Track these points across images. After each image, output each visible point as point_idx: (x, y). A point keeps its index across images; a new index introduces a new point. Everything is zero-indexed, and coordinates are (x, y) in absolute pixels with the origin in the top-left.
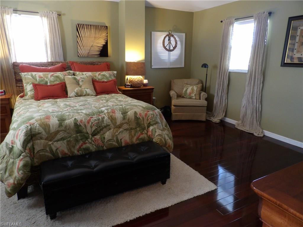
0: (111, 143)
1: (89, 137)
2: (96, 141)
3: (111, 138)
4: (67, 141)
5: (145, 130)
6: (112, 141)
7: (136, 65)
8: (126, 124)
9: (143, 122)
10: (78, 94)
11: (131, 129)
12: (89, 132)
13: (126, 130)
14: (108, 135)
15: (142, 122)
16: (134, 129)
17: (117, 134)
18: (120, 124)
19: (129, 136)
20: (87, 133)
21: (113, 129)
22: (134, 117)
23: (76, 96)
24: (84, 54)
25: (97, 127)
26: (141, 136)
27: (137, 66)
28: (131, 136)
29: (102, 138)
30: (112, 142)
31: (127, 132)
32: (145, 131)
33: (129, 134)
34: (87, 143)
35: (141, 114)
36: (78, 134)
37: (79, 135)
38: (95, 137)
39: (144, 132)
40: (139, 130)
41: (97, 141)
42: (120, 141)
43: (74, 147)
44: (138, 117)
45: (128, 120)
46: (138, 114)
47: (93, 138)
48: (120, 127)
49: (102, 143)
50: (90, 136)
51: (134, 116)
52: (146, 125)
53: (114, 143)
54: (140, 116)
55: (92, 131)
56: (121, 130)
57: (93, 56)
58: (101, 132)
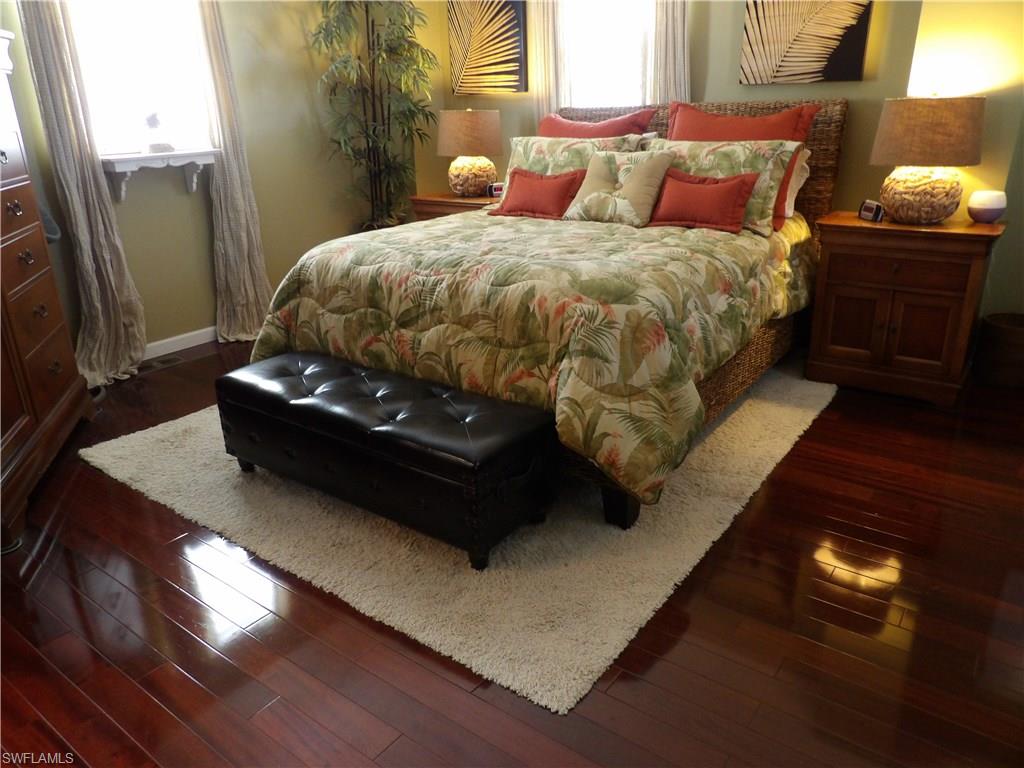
0: (431, 366)
1: (390, 325)
2: (399, 343)
3: (433, 349)
4: (346, 320)
5: (545, 366)
6: (435, 361)
7: (906, 114)
8: (486, 321)
9: (546, 333)
10: (588, 211)
11: (500, 343)
12: (393, 313)
13: (484, 340)
14: (430, 337)
15: (541, 332)
16: (508, 346)
17: (451, 342)
18: (470, 315)
19: (486, 364)
20: (389, 314)
21: (446, 325)
22: (519, 306)
23: (582, 219)
24: (763, 74)
25: (411, 305)
26: (525, 382)
27: (909, 118)
28: (491, 367)
29: (417, 341)
30: (434, 364)
31: (482, 348)
32: (544, 368)
33: (486, 358)
34: (381, 340)
35: (546, 300)
36: (371, 310)
37: (372, 313)
38: (403, 331)
39: (536, 371)
40: (522, 358)
41: (402, 343)
42: (455, 368)
43: (355, 339)
44: (531, 310)
45: (498, 308)
46: (537, 297)
47: (396, 333)
48: (467, 323)
49: (413, 354)
50: (393, 323)
51: (521, 303)
52: (553, 348)
53: (440, 369)
54: (540, 306)
55: (400, 312)
56: (469, 334)
57: (793, 80)
58: (417, 322)
